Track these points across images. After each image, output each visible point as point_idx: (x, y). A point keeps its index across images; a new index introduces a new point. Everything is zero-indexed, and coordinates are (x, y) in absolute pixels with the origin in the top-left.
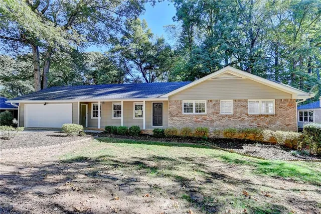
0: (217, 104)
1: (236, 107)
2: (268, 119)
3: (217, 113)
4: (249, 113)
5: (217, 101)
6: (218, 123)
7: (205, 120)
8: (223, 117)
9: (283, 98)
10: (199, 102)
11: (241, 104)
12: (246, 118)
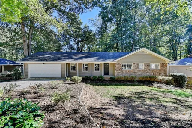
0: (137, 65)
1: (145, 66)
2: (157, 72)
3: (137, 69)
4: (150, 69)
5: (137, 63)
6: (137, 73)
7: (132, 72)
8: (140, 70)
9: (163, 62)
10: (129, 63)
11: (147, 65)
12: (149, 71)
